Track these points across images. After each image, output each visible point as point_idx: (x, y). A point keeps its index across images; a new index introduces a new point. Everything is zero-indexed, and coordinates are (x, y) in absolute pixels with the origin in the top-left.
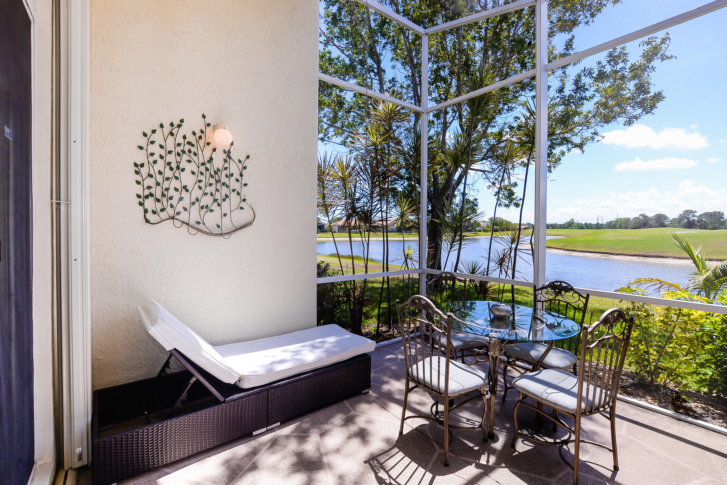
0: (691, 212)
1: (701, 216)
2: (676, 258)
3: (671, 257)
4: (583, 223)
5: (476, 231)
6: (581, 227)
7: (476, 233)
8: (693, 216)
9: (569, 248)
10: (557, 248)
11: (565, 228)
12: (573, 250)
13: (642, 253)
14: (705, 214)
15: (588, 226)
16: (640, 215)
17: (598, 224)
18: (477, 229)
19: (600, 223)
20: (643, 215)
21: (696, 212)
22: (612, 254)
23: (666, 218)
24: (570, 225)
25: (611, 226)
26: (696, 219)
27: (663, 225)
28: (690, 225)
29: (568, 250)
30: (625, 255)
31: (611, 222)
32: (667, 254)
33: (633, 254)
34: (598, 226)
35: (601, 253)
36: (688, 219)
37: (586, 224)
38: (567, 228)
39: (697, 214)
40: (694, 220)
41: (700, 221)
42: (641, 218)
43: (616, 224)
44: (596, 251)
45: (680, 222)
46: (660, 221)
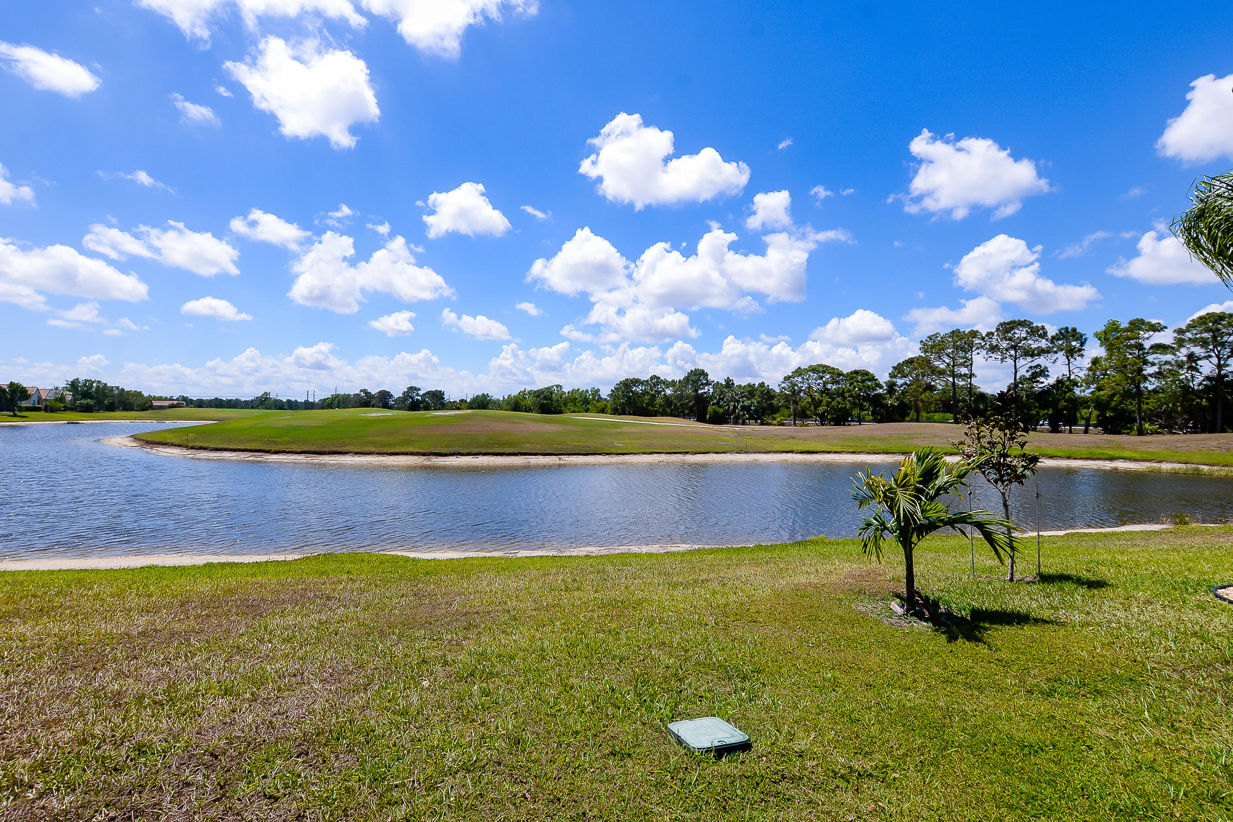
0: (415, 389)
1: (424, 394)
3: (351, 452)
4: (285, 400)
5: (21, 409)
6: (279, 405)
7: (15, 415)
8: (418, 395)
10: (175, 445)
11: (253, 408)
12: (201, 448)
13: (314, 449)
14: (428, 393)
15: (292, 405)
16: (361, 391)
17: (307, 402)
18: (24, 404)
19: (311, 400)
20: (365, 391)
21: (419, 389)
22: (268, 452)
23: (390, 396)
24: (264, 402)
25: (327, 404)
26: (419, 398)
28: (415, 406)
29: (192, 448)
30: (288, 452)
31: (325, 400)
32: (346, 449)
33: (300, 450)
34: (308, 406)
35: (251, 451)
36: (412, 398)
37: (289, 401)
38: (257, 407)
39: (421, 393)
40: (417, 399)
41: (423, 401)
42: (363, 394)
43: (332, 403)
44: (242, 447)
45: (404, 402)
46: (383, 400)
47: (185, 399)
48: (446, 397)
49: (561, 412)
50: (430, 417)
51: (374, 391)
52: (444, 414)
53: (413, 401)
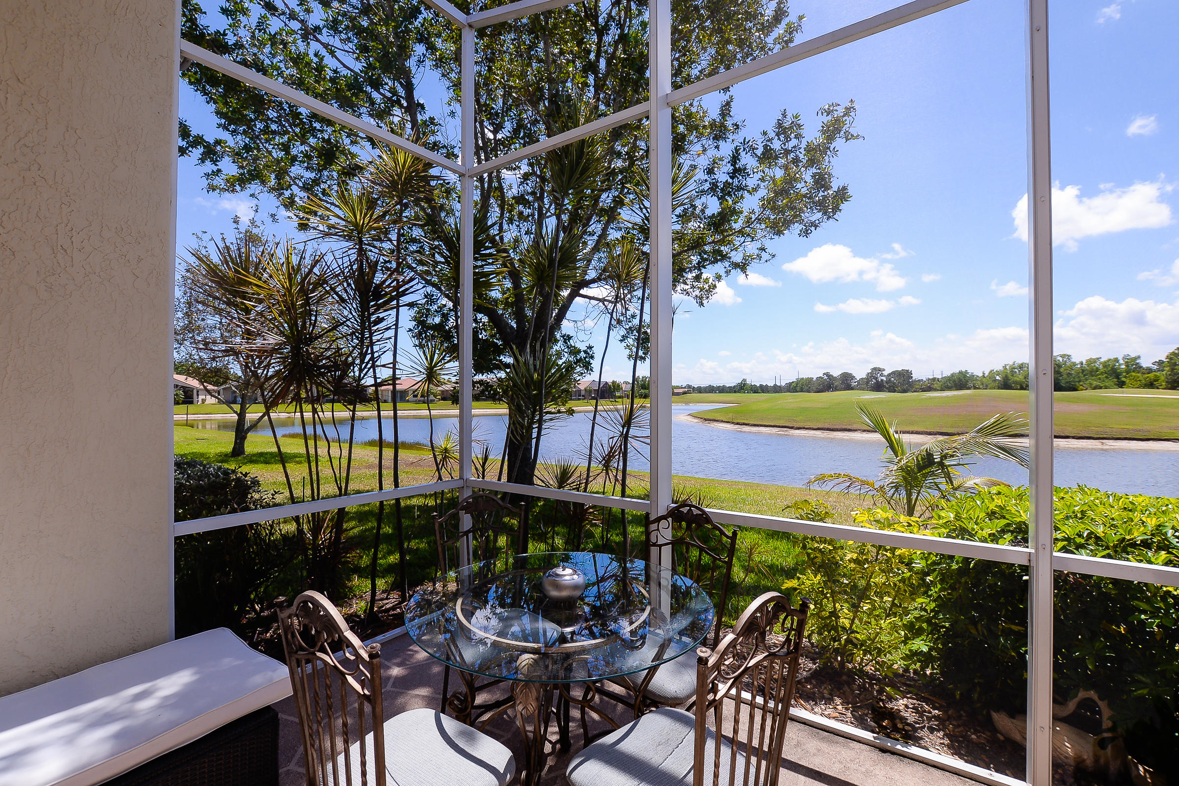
0: (880, 370)
1: (889, 375)
2: (864, 431)
3: (859, 430)
4: (758, 385)
5: (615, 397)
6: (755, 390)
7: (616, 401)
8: (882, 375)
9: (739, 421)
10: (724, 422)
11: (735, 392)
12: (744, 424)
13: (827, 426)
14: (893, 373)
15: (763, 389)
16: (824, 374)
17: (775, 386)
18: (618, 394)
19: (778, 384)
20: (827, 374)
21: (884, 370)
22: (792, 428)
23: (853, 377)
24: (742, 388)
25: (792, 388)
26: (884, 379)
27: (849, 388)
28: (879, 387)
29: (738, 424)
30: (807, 429)
31: (791, 384)
32: (854, 427)
33: (816, 427)
34: (777, 389)
35: (779, 427)
36: (876, 378)
37: (761, 386)
38: (739, 392)
39: (885, 373)
40: (882, 380)
41: (888, 381)
42: (826, 377)
43: (797, 386)
44: (772, 424)
45: (867, 383)
46: (846, 382)
47: (689, 386)
48: (915, 376)
49: (1075, 389)
50: (927, 399)
51: (836, 373)
52: (939, 395)
53: (877, 381)
